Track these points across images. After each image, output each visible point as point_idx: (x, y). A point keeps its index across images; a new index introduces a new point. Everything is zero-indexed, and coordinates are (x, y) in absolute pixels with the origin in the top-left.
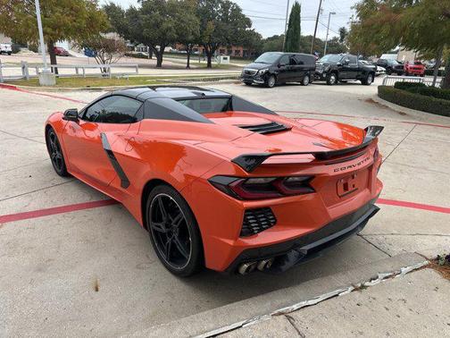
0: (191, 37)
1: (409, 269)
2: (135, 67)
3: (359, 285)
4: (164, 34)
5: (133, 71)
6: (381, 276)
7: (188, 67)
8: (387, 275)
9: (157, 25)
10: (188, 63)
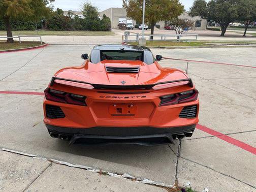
0: (249, 16)
1: (151, 182)
2: (195, 36)
3: (104, 172)
4: (229, 15)
5: (194, 38)
6: (125, 175)
7: (244, 36)
8: (130, 177)
9: (226, 9)
10: (245, 33)
